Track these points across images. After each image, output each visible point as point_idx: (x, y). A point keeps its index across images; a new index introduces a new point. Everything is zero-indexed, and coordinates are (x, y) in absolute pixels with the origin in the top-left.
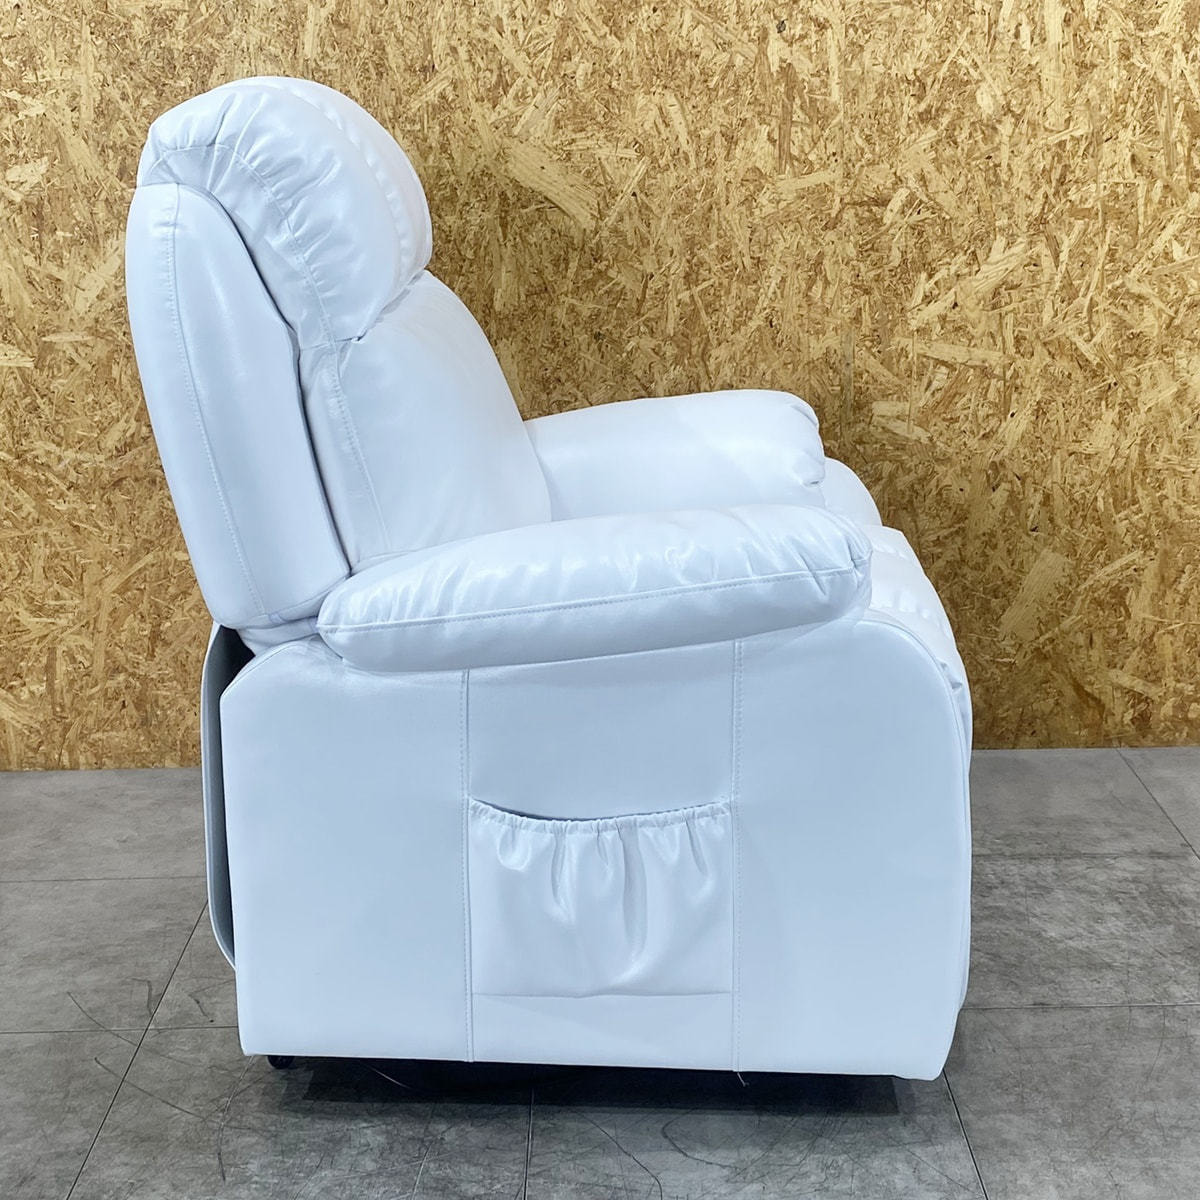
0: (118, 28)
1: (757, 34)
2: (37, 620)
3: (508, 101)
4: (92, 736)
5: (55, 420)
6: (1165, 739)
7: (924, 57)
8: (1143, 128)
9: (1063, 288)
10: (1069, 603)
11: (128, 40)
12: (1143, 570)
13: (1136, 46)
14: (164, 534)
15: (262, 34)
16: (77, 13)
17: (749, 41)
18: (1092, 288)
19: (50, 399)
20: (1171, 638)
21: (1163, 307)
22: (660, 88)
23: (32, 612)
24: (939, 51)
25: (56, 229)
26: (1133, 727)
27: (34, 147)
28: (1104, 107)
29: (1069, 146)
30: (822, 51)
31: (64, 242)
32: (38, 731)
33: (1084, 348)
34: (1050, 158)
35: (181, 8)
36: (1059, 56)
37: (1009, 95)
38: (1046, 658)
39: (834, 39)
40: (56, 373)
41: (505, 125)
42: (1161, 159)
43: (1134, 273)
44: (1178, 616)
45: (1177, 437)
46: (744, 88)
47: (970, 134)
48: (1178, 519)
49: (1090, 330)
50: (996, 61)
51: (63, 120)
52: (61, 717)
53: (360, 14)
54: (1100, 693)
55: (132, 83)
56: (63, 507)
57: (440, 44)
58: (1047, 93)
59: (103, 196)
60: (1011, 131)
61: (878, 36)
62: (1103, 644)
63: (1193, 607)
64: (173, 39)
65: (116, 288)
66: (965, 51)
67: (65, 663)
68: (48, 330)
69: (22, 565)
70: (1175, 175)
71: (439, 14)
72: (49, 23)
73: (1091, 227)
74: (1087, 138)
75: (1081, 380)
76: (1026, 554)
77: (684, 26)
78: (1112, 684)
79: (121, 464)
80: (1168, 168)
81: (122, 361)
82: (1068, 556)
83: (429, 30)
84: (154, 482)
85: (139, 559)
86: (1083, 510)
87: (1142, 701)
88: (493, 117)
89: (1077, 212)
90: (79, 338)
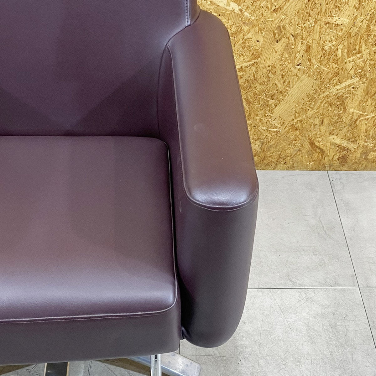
76: (293, 77)
82: (316, 79)
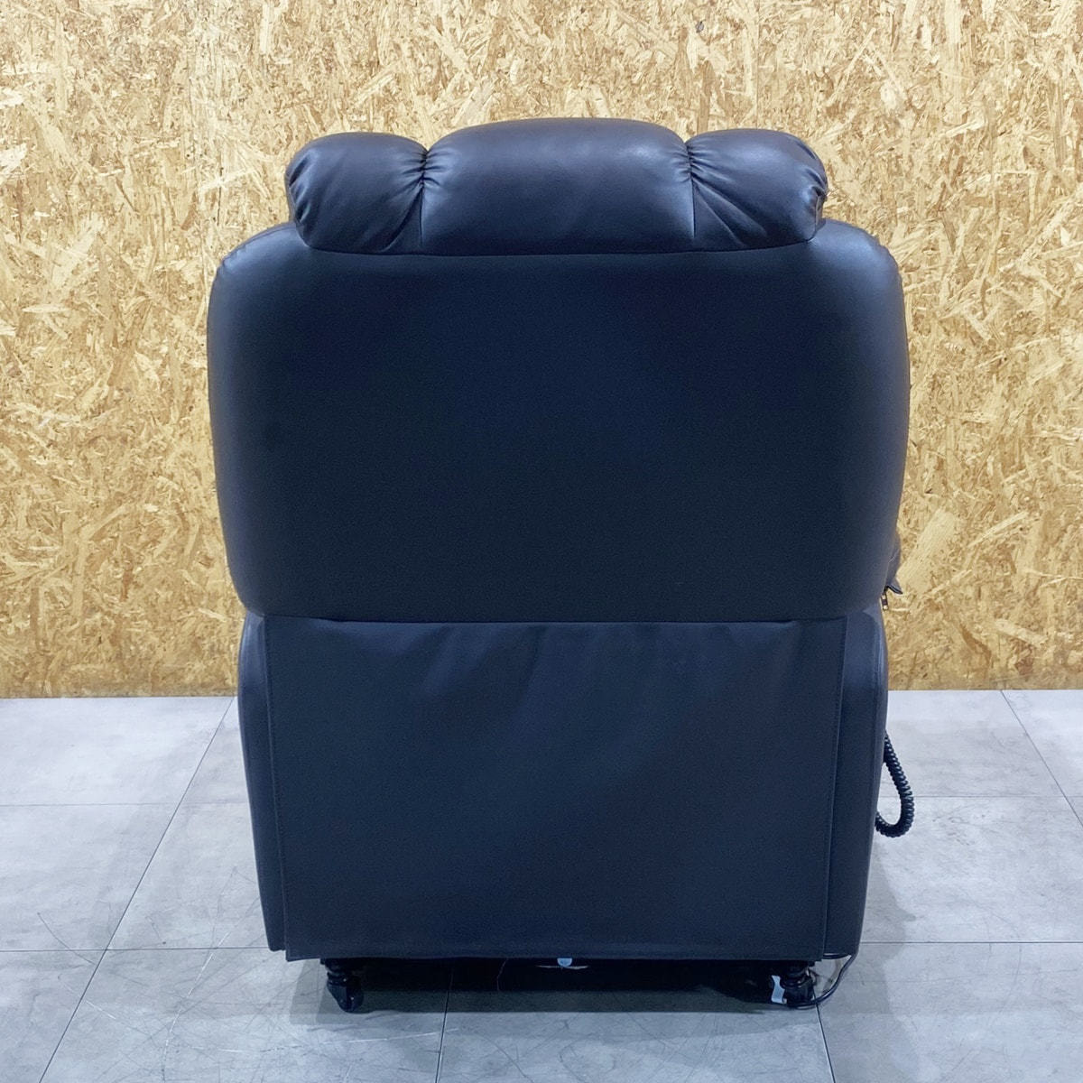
0: (89, 26)
1: (677, 33)
2: (21, 563)
3: (446, 94)
4: (74, 668)
5: (35, 383)
6: (1047, 683)
7: (832, 55)
8: (1035, 123)
9: (957, 271)
10: (960, 559)
11: (98, 36)
12: (1028, 529)
13: (1030, 46)
14: (134, 488)
15: (222, 32)
16: (52, 11)
17: (670, 40)
18: (986, 271)
19: (30, 365)
20: (1054, 592)
21: (1051, 289)
22: (588, 83)
23: (16, 557)
24: (846, 50)
25: (34, 210)
26: (1017, 671)
27: (13, 134)
28: (998, 103)
29: (966, 140)
30: (737, 50)
31: (42, 221)
32: (24, 664)
33: (977, 326)
34: (948, 150)
35: (147, 7)
36: (957, 56)
37: (911, 91)
38: (938, 609)
39: (749, 38)
40: (35, 341)
41: (444, 117)
42: (1051, 153)
43: (1025, 257)
44: (1060, 572)
45: (1061, 408)
46: (665, 84)
47: (875, 128)
48: (1061, 484)
49: (983, 309)
50: (898, 61)
51: (39, 110)
52: (44, 651)
53: (311, 14)
54: (987, 641)
55: (102, 76)
56: (43, 463)
57: (384, 41)
58: (946, 89)
59: (77, 179)
60: (912, 125)
61: (789, 36)
62: (990, 596)
63: (1074, 563)
64: (139, 36)
65: (90, 264)
66: (872, 51)
67: (47, 603)
68: (28, 302)
69: (7, 514)
70: (1064, 166)
71: (384, 13)
72: (26, 20)
73: (984, 216)
74: (983, 132)
75: (974, 356)
77: (609, 27)
78: (998, 633)
79: (96, 424)
80: (1057, 161)
81: (96, 331)
83: (374, 28)
84: (124, 441)
85: (113, 510)
86: (974, 474)
87: (1026, 648)
88: (433, 109)
89: (972, 200)
90: (56, 309)
